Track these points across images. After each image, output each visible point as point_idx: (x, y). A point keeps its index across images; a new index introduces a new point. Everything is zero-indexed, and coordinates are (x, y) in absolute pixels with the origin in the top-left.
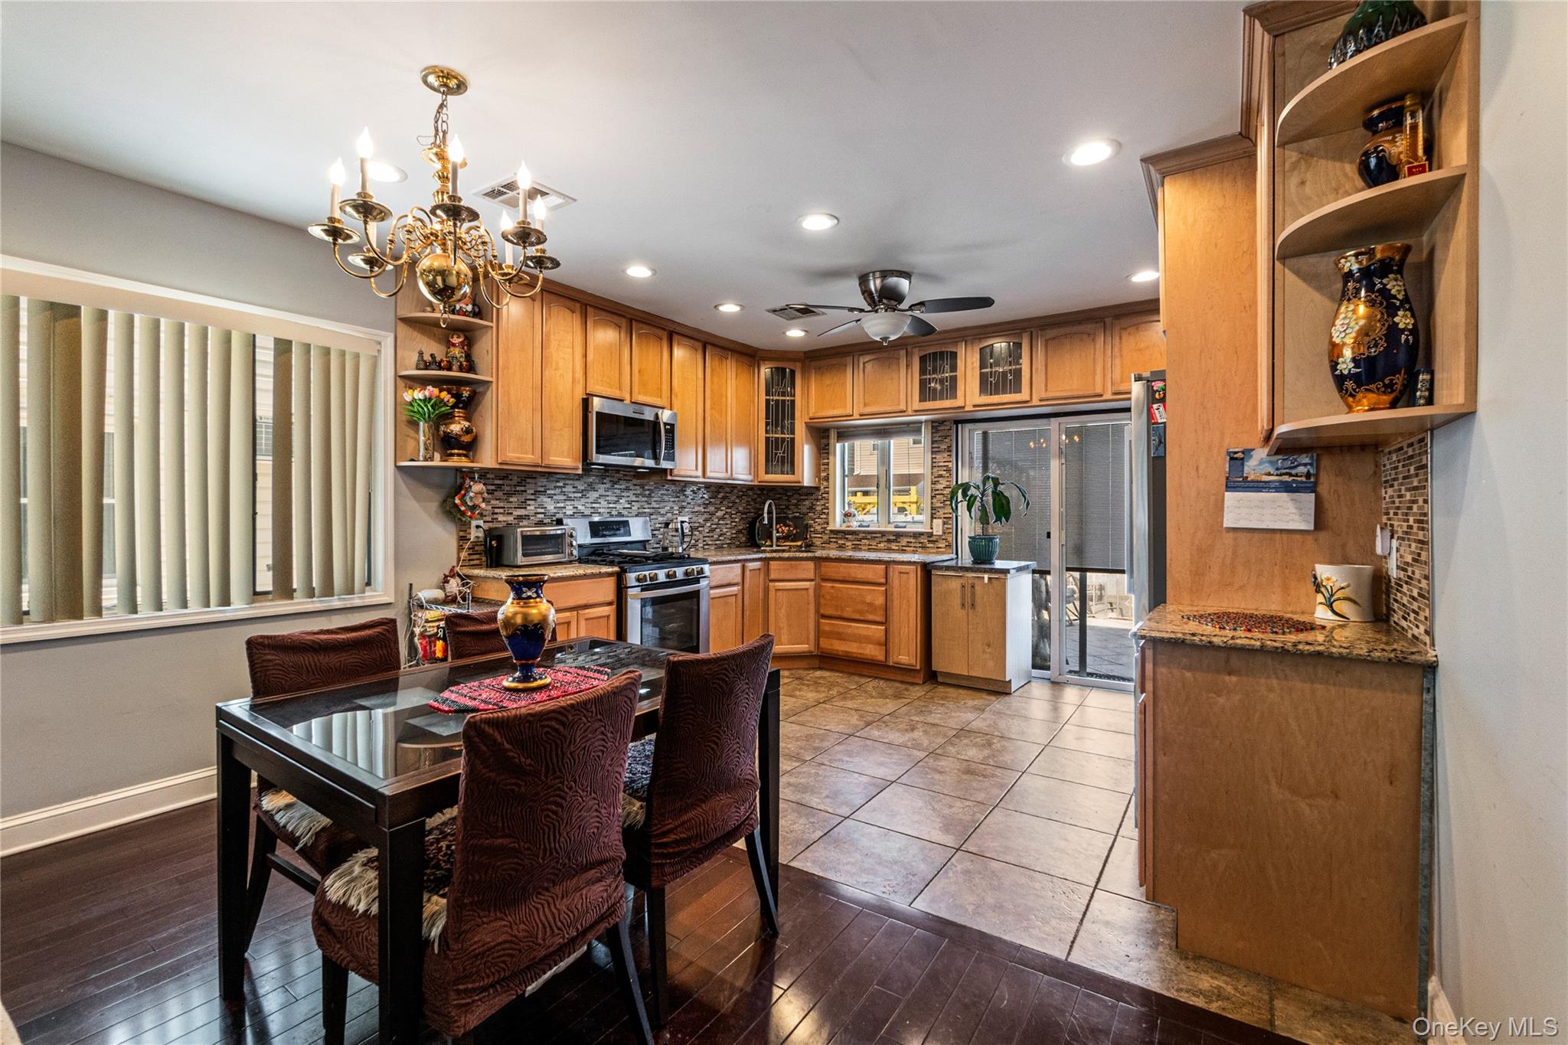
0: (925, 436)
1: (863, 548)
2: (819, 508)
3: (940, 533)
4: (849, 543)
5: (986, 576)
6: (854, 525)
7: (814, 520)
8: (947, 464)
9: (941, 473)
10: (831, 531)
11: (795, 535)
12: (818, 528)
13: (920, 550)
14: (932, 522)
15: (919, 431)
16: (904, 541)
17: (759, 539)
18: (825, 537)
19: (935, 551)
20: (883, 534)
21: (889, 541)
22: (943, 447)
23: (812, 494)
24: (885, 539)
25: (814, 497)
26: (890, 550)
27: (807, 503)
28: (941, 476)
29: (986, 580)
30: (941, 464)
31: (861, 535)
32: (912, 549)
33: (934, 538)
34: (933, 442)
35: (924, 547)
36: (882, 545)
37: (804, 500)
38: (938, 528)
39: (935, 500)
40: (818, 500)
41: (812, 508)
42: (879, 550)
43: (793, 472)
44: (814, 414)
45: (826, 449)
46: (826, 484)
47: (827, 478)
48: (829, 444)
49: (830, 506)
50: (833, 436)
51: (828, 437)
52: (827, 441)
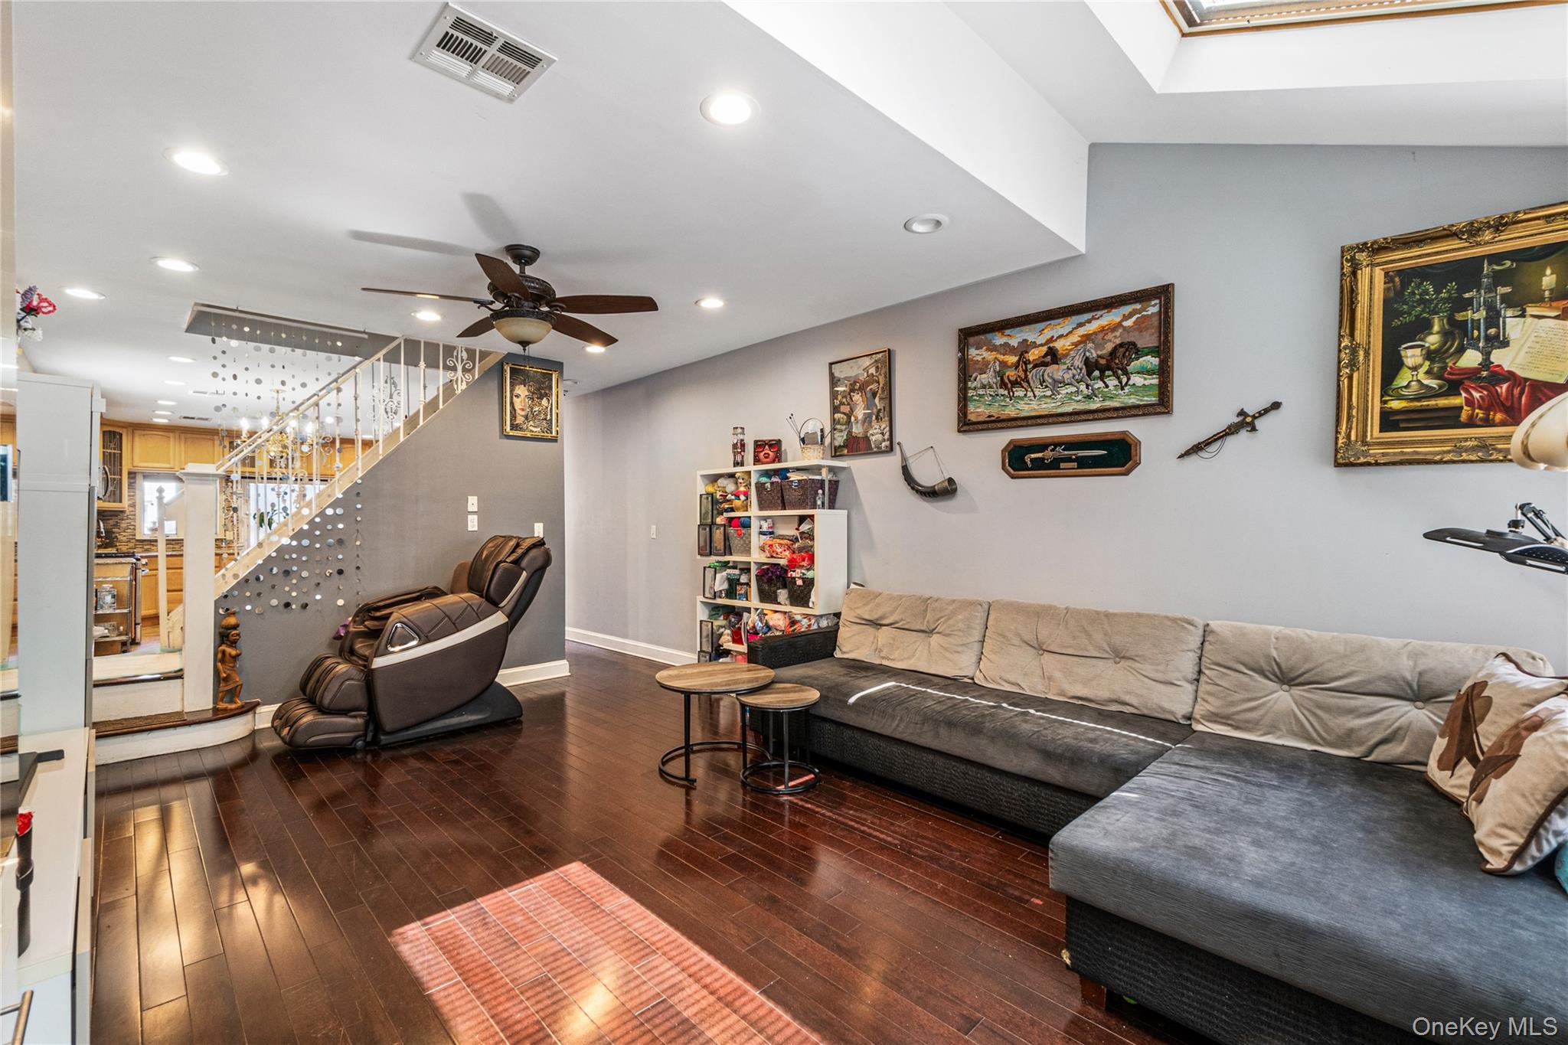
2: (124, 525)
7: (119, 533)
10: (138, 541)
12: (124, 539)
18: (131, 545)
23: (117, 516)
25: (119, 517)
27: (111, 521)
35: (219, 547)
40: (123, 520)
41: (116, 525)
43: (121, 501)
44: (135, 464)
45: (131, 486)
46: (132, 509)
47: (133, 505)
48: (135, 482)
49: (137, 524)
50: (139, 478)
51: (134, 478)
52: (132, 481)
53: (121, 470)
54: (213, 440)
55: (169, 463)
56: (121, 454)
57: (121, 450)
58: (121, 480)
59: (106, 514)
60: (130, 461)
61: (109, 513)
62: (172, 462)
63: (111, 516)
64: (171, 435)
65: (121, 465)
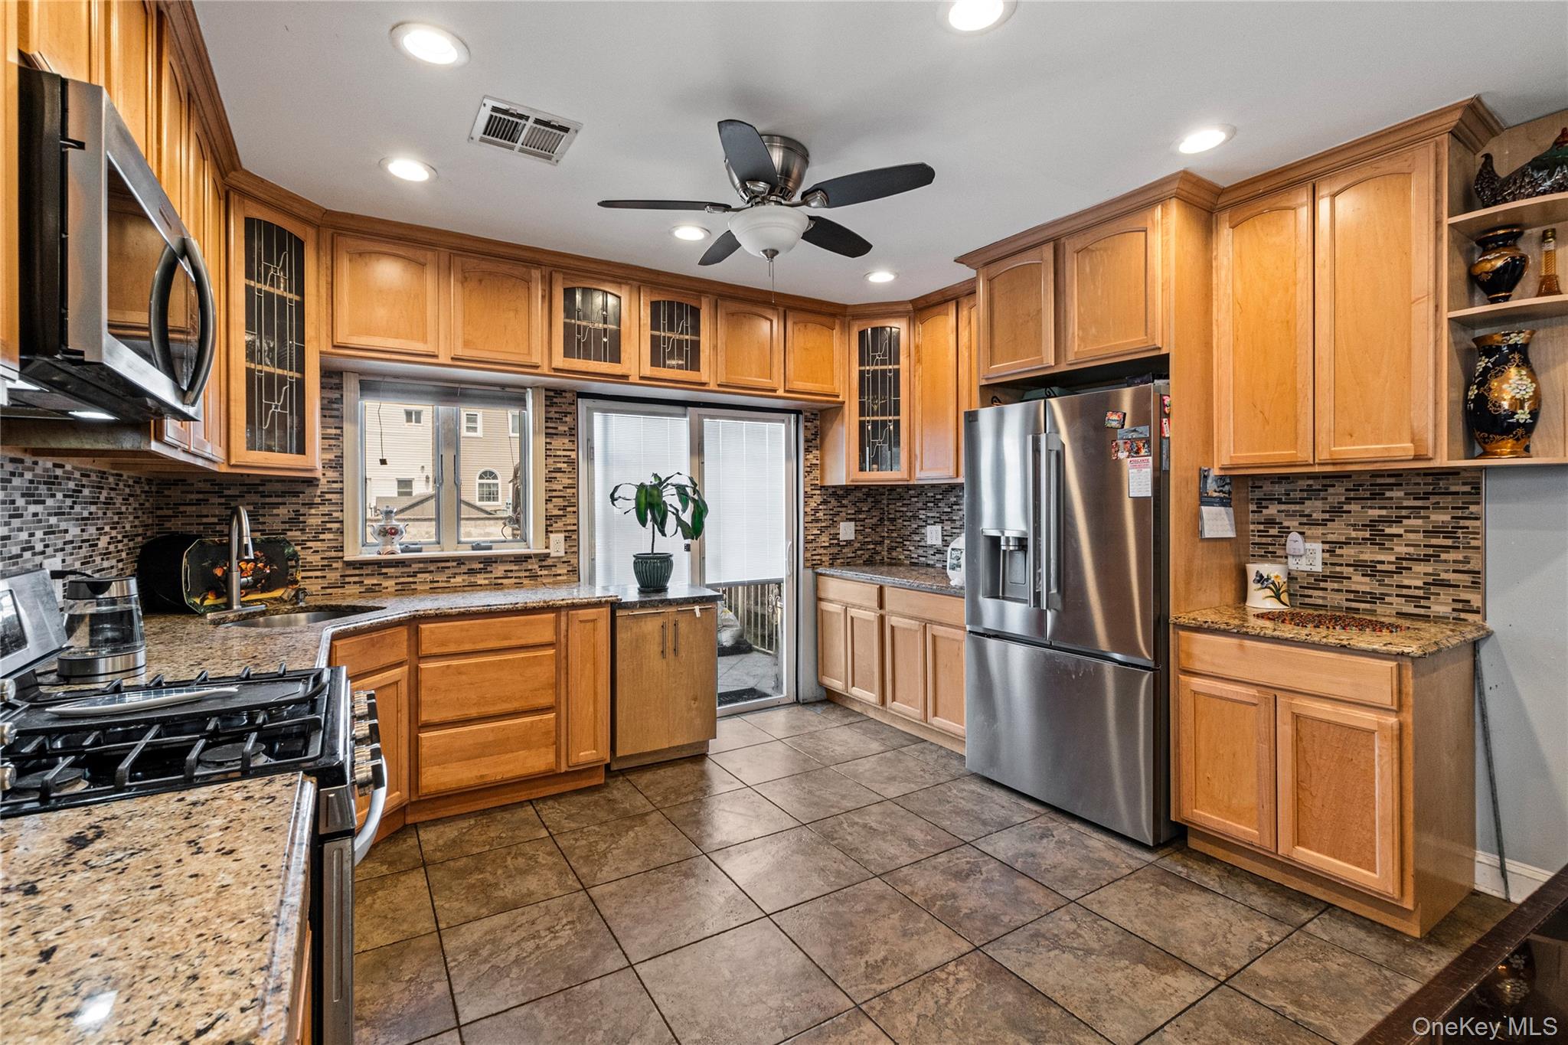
0: (532, 410)
1: (420, 587)
2: (314, 521)
3: (562, 554)
4: (390, 583)
5: (697, 608)
6: (395, 549)
7: (302, 543)
8: (568, 453)
9: (559, 465)
10: (349, 564)
11: (268, 577)
12: (315, 559)
13: (526, 581)
14: (547, 538)
15: (521, 401)
16: (499, 570)
17: (189, 595)
18: (333, 576)
19: (551, 580)
20: (460, 561)
21: (472, 572)
22: (562, 428)
23: (296, 494)
24: (464, 569)
25: (301, 499)
26: (473, 587)
27: (282, 511)
28: (559, 470)
29: (698, 614)
30: (559, 453)
31: (415, 567)
32: (513, 581)
33: (549, 562)
34: (547, 419)
35: (534, 577)
36: (459, 579)
37: (277, 505)
38: (557, 546)
39: (550, 506)
40: (311, 505)
41: (296, 521)
42: (455, 590)
43: (301, 450)
44: (340, 339)
45: (332, 410)
46: (332, 474)
47: (337, 464)
48: (340, 400)
49: (347, 517)
50: (351, 386)
51: (339, 387)
52: (336, 395)
53: (301, 352)
54: (527, 281)
55: (425, 341)
56: (301, 306)
57: (300, 290)
58: (301, 384)
59: (268, 488)
60: (324, 330)
61: (279, 487)
62: (431, 337)
63: (283, 494)
64: (430, 255)
65: (301, 337)
